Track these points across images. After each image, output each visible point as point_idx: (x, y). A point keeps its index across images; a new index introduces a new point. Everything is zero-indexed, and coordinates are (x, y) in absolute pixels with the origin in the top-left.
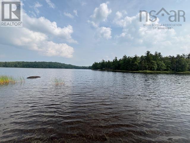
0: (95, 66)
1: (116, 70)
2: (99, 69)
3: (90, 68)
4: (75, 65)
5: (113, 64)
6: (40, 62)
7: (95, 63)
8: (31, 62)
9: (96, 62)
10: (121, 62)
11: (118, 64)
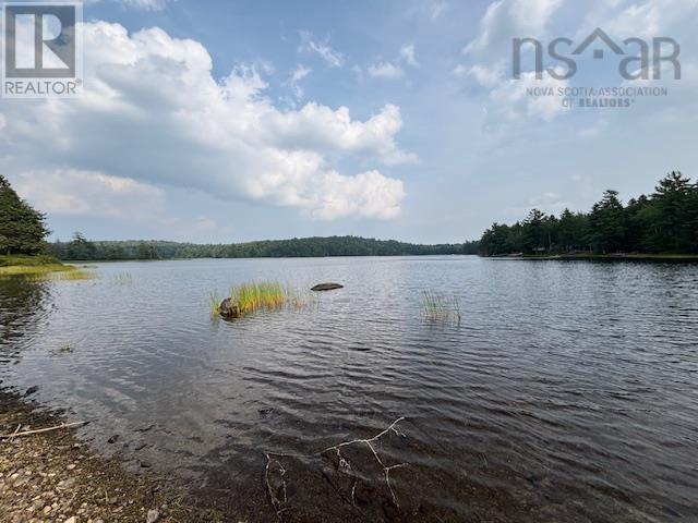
0: (494, 242)
1: (611, 255)
2: (515, 251)
3: (469, 249)
4: (408, 242)
5: (593, 226)
6: (305, 240)
7: (495, 226)
8: (284, 241)
9: (500, 224)
10: (645, 212)
11: (628, 223)
